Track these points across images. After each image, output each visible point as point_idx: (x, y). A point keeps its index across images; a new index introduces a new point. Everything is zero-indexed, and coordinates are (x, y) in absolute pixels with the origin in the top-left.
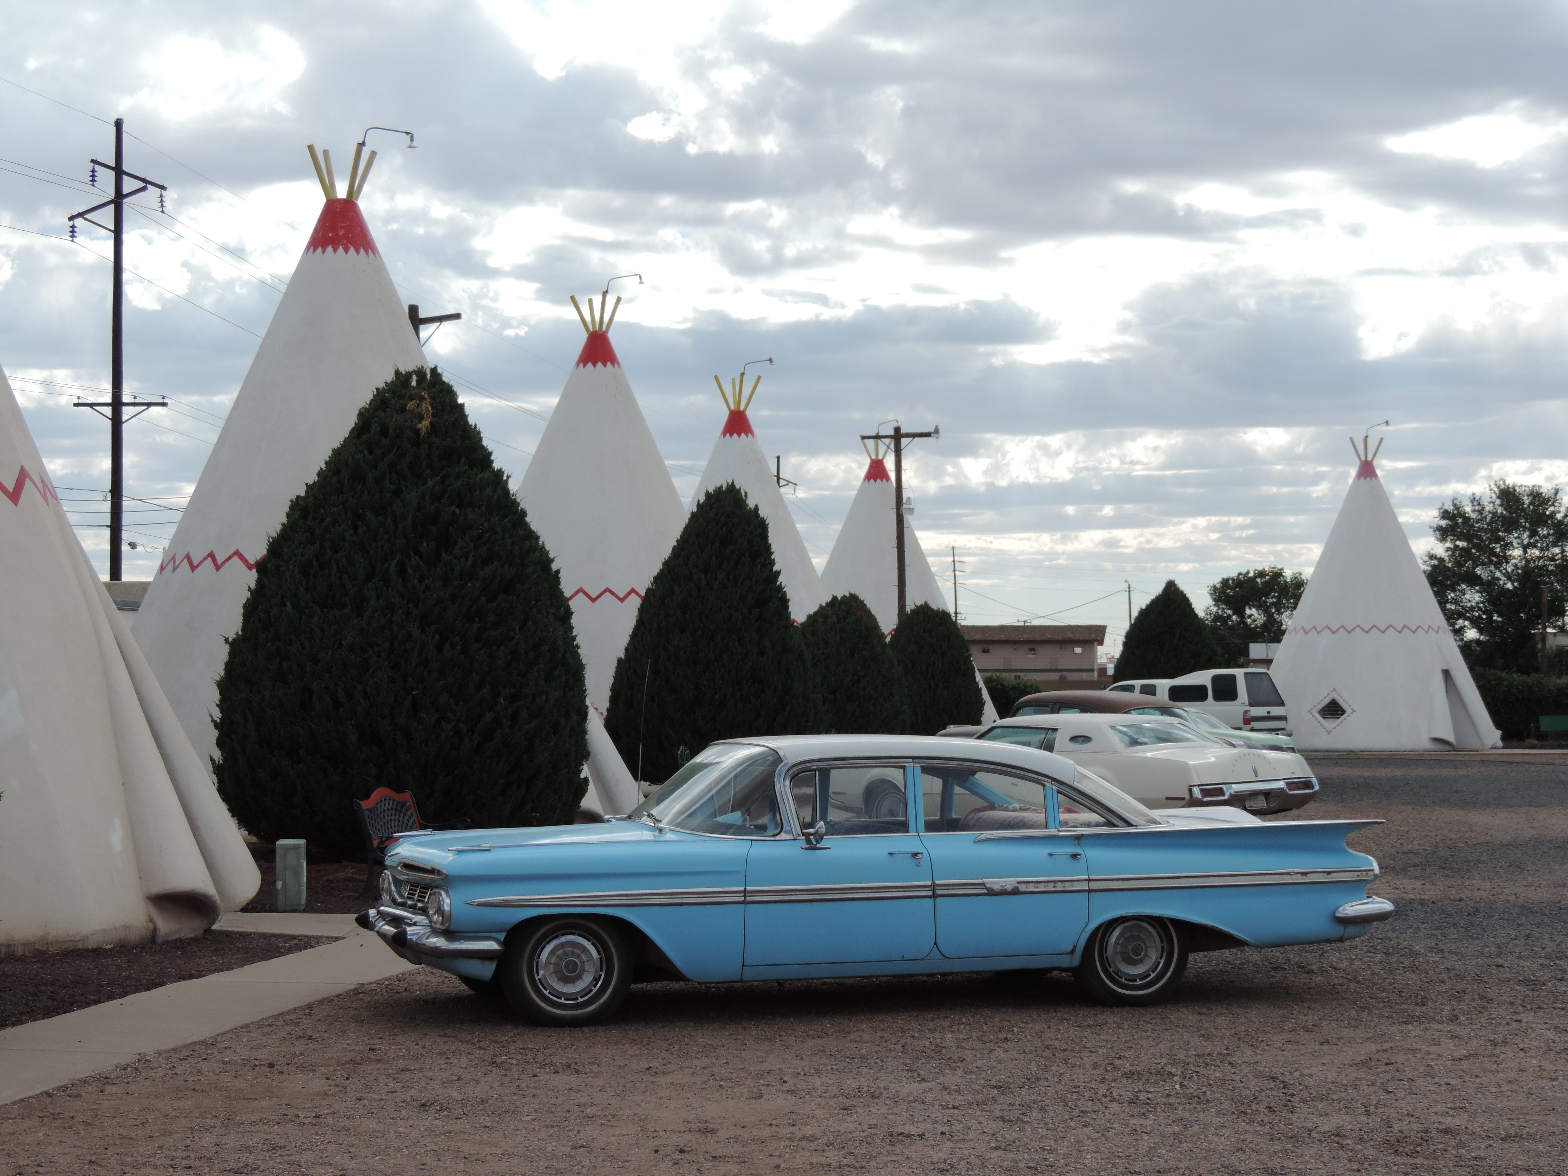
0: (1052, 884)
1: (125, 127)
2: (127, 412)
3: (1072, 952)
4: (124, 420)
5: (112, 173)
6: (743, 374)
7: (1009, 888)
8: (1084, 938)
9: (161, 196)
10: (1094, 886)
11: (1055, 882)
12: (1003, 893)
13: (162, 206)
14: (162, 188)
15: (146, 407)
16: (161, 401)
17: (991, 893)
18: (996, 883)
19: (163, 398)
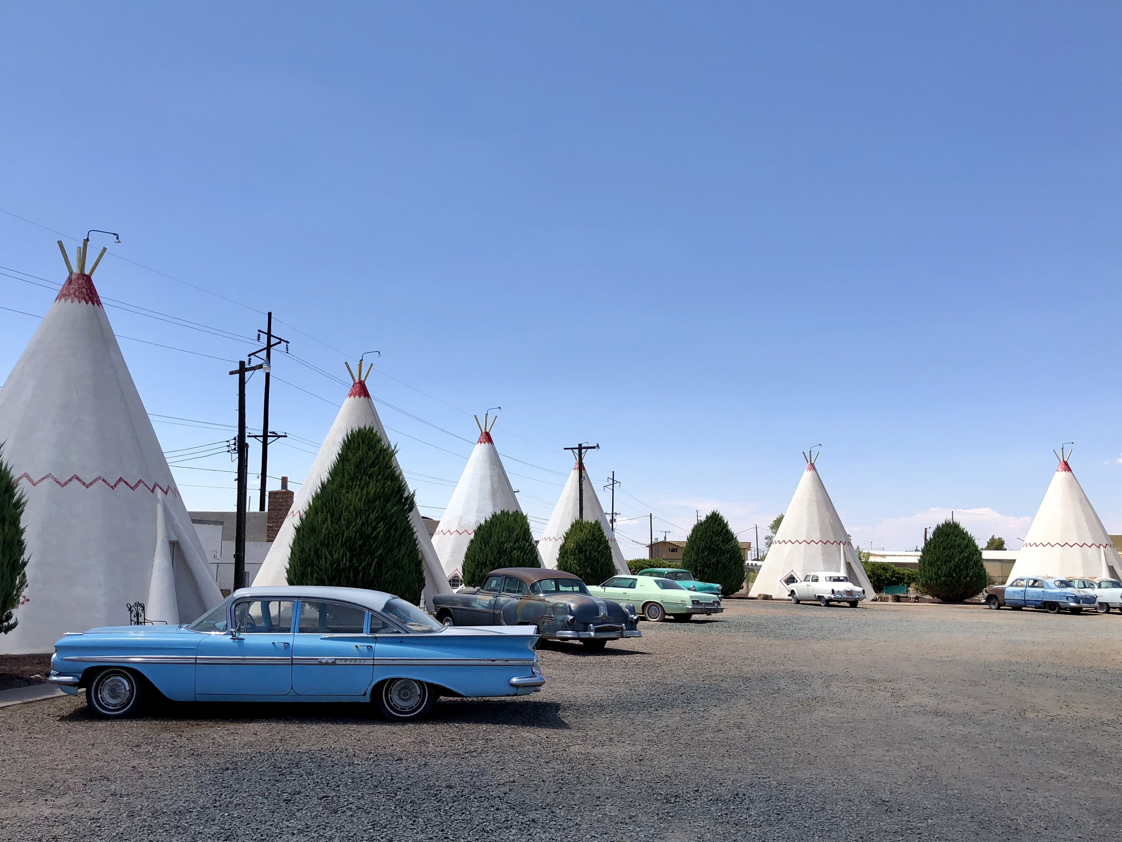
0: (354, 661)
1: (272, 316)
2: (270, 440)
3: (365, 695)
4: (268, 443)
5: (266, 336)
6: (487, 414)
7: (330, 661)
8: (370, 688)
9: (287, 345)
10: (376, 662)
11: (356, 659)
12: (327, 664)
13: (287, 350)
14: (288, 342)
15: (276, 438)
16: (284, 435)
17: (321, 664)
18: (325, 659)
19: (285, 433)
